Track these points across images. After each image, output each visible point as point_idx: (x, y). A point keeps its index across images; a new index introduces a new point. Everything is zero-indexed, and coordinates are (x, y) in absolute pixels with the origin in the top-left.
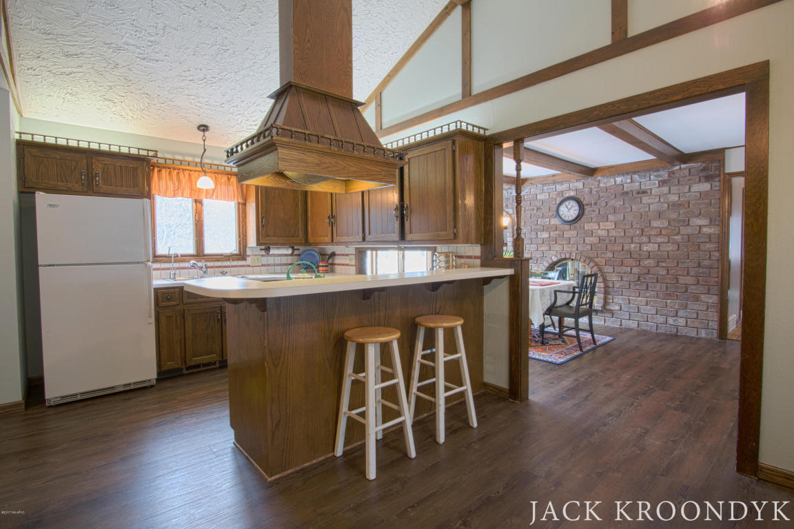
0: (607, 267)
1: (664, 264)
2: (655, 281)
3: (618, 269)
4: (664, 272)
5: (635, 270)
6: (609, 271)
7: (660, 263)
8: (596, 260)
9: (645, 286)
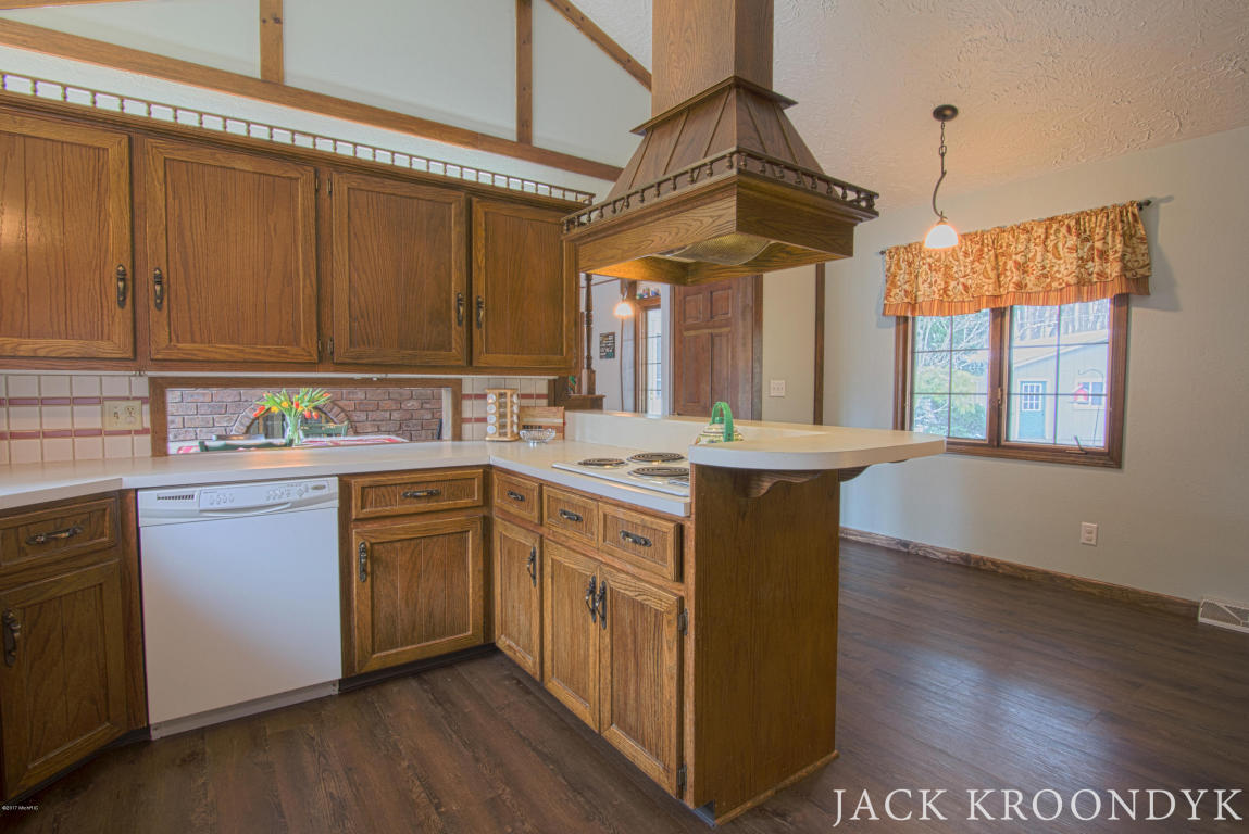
0: (358, 413)
1: (428, 406)
2: (419, 428)
3: (374, 415)
4: (429, 416)
5: (396, 415)
6: (360, 419)
7: (424, 405)
8: (341, 403)
9: (408, 435)
